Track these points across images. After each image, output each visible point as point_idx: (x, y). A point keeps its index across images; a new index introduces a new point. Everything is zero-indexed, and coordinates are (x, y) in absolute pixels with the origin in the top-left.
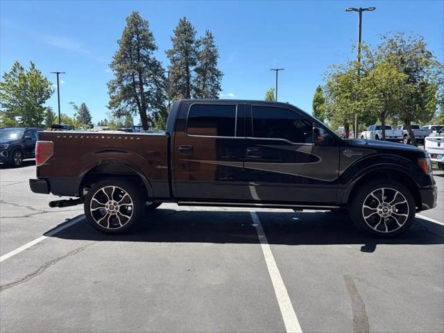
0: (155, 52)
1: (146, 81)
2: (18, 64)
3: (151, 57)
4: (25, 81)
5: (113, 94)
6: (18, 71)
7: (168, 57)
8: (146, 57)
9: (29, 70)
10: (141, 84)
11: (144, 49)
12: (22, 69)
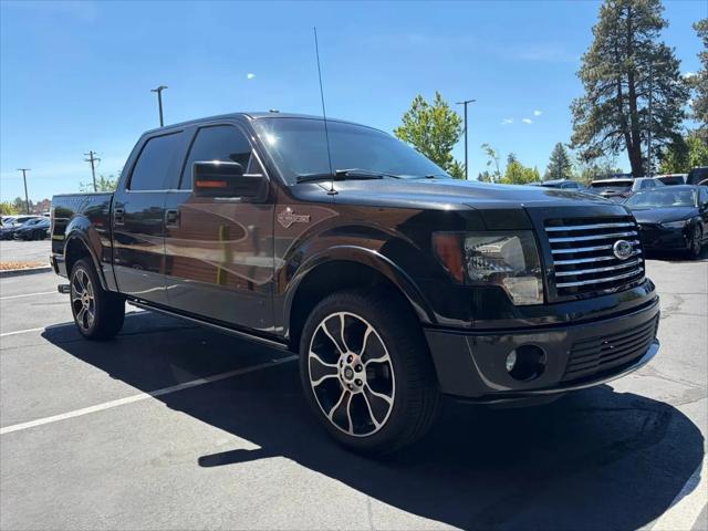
0: (663, 31)
1: (643, 89)
2: (421, 99)
3: (656, 42)
4: (427, 121)
5: (580, 123)
6: (420, 108)
7: (699, 35)
8: (643, 45)
9: (434, 105)
10: (633, 97)
11: (641, 31)
12: (425, 104)
